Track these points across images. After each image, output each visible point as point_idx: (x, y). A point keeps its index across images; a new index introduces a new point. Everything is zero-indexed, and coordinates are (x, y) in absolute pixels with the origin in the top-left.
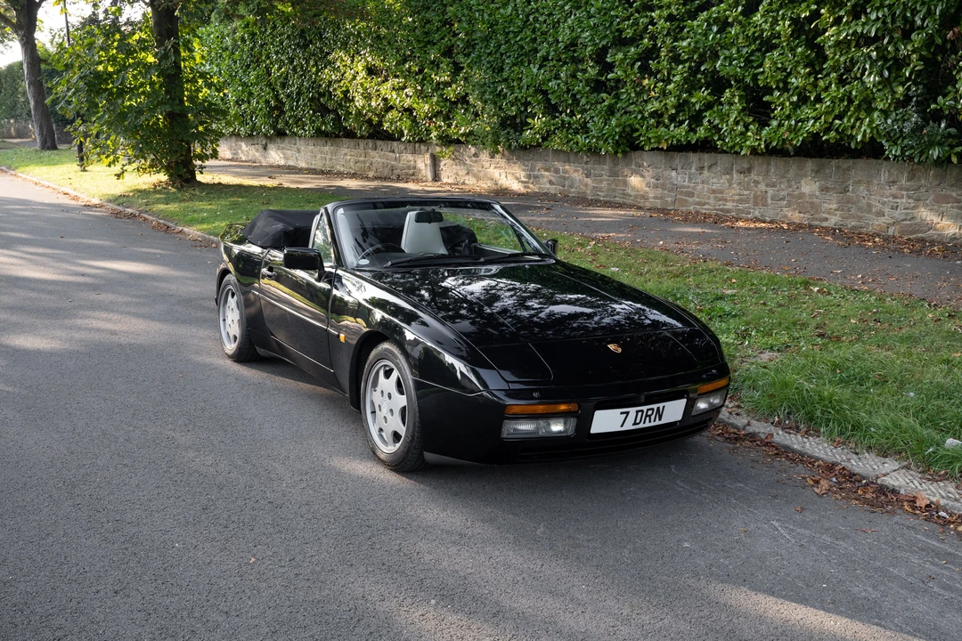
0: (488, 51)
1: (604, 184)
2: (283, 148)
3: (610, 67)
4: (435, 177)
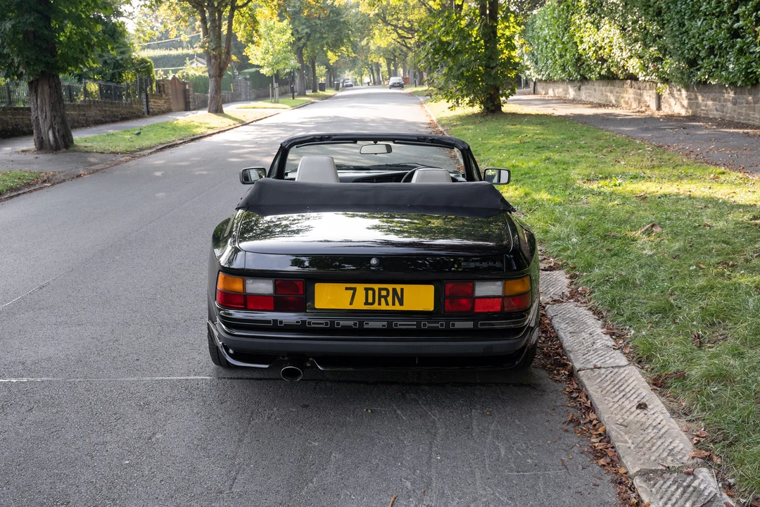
0: (676, 10)
1: (743, 111)
2: (588, 89)
3: (737, 19)
4: (659, 108)
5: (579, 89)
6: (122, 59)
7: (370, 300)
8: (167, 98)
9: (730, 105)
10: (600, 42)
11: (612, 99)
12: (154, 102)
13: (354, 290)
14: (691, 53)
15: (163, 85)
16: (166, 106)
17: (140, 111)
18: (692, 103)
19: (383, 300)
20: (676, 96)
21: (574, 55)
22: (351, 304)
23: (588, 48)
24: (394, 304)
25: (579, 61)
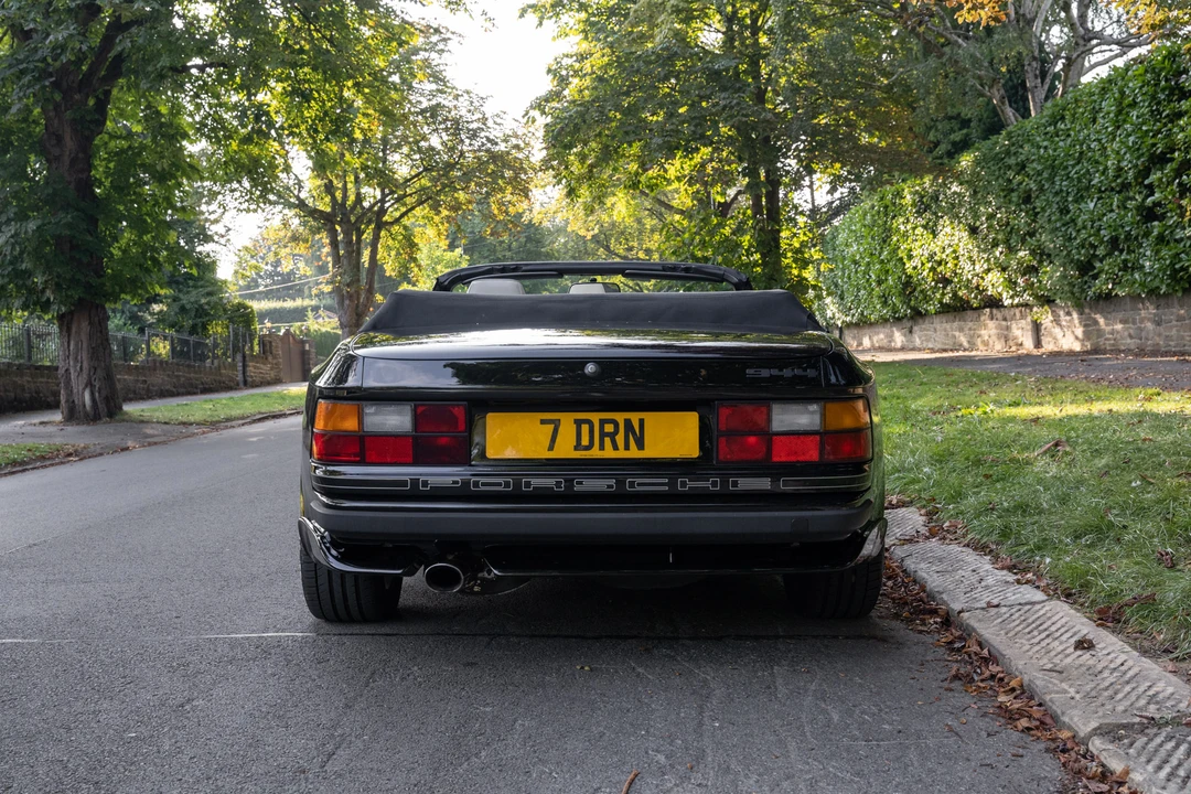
0: (1054, 191)
1: (1174, 332)
2: (925, 330)
3: (1151, 189)
4: (1038, 344)
5: (911, 332)
6: (208, 303)
7: (585, 441)
8: (275, 362)
9: (1149, 325)
10: (939, 254)
11: (964, 340)
12: (255, 367)
13: (557, 424)
14: (1083, 252)
15: (270, 342)
16: (273, 374)
17: (232, 380)
18: (1090, 327)
19: (607, 440)
20: (1064, 323)
21: (900, 278)
22: (551, 448)
23: (920, 266)
24: (627, 447)
25: (908, 286)
